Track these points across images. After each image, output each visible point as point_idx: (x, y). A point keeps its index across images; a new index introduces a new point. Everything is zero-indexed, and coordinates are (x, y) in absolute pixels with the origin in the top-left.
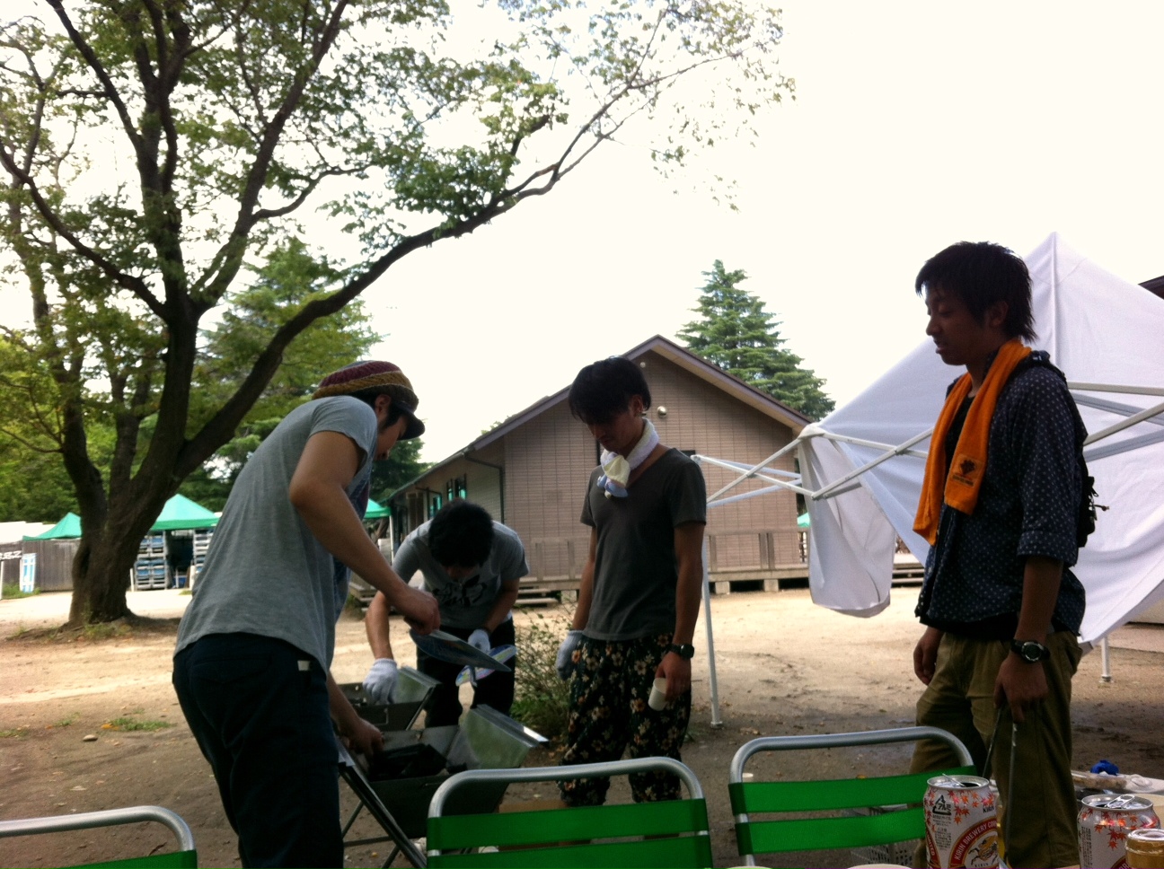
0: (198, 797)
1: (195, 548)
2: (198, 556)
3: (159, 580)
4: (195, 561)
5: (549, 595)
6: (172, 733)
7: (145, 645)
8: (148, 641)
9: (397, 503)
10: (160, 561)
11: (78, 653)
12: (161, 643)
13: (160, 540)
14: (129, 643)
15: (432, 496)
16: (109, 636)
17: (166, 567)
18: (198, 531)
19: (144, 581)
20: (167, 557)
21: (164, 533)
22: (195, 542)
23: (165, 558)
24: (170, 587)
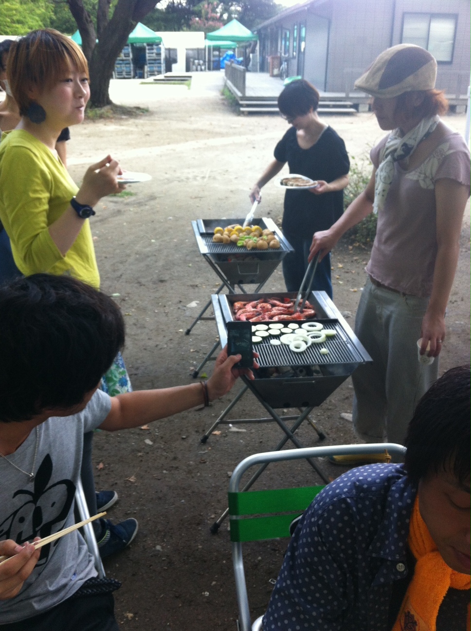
0: (148, 257)
1: (147, 55)
2: (149, 60)
3: (128, 73)
4: (148, 62)
5: (351, 107)
6: (134, 201)
7: (121, 125)
8: (123, 122)
9: (262, 32)
10: (127, 62)
11: (85, 129)
12: (129, 124)
13: (128, 49)
14: (112, 122)
15: (284, 31)
16: (101, 117)
17: (132, 65)
18: (148, 45)
19: (120, 73)
20: (132, 59)
21: (130, 45)
22: (147, 51)
23: (131, 60)
24: (134, 77)
